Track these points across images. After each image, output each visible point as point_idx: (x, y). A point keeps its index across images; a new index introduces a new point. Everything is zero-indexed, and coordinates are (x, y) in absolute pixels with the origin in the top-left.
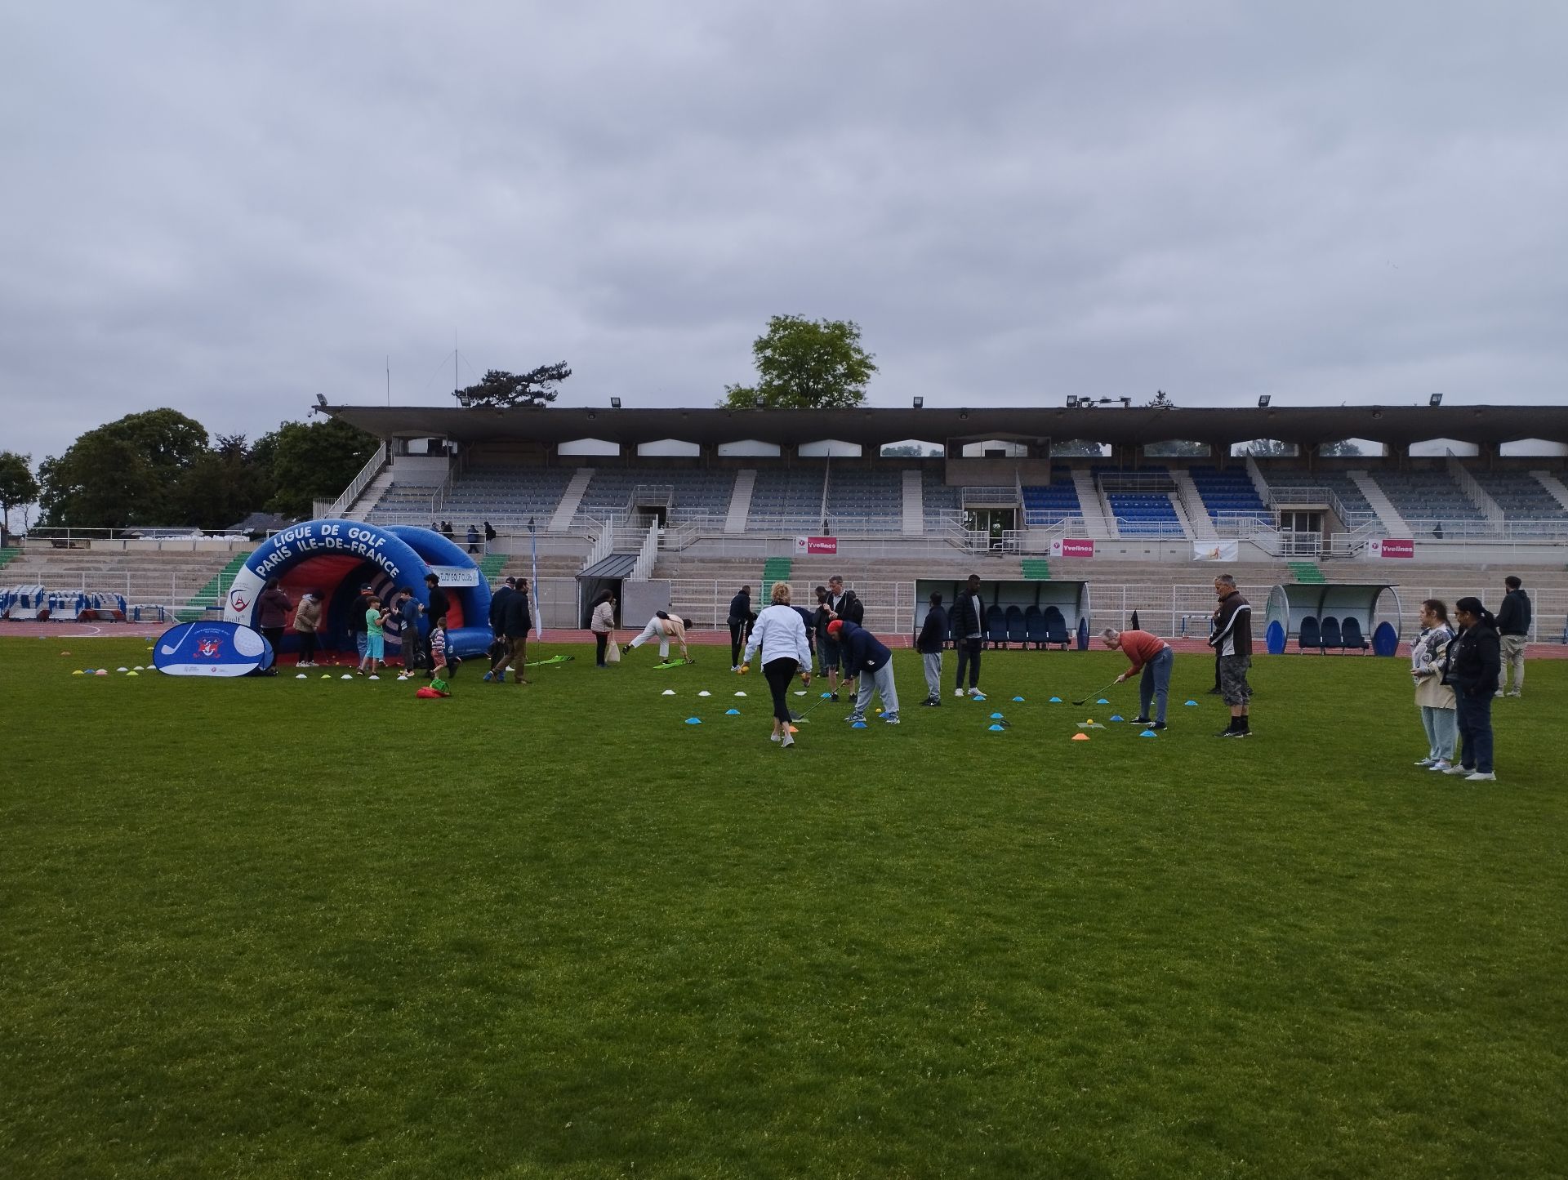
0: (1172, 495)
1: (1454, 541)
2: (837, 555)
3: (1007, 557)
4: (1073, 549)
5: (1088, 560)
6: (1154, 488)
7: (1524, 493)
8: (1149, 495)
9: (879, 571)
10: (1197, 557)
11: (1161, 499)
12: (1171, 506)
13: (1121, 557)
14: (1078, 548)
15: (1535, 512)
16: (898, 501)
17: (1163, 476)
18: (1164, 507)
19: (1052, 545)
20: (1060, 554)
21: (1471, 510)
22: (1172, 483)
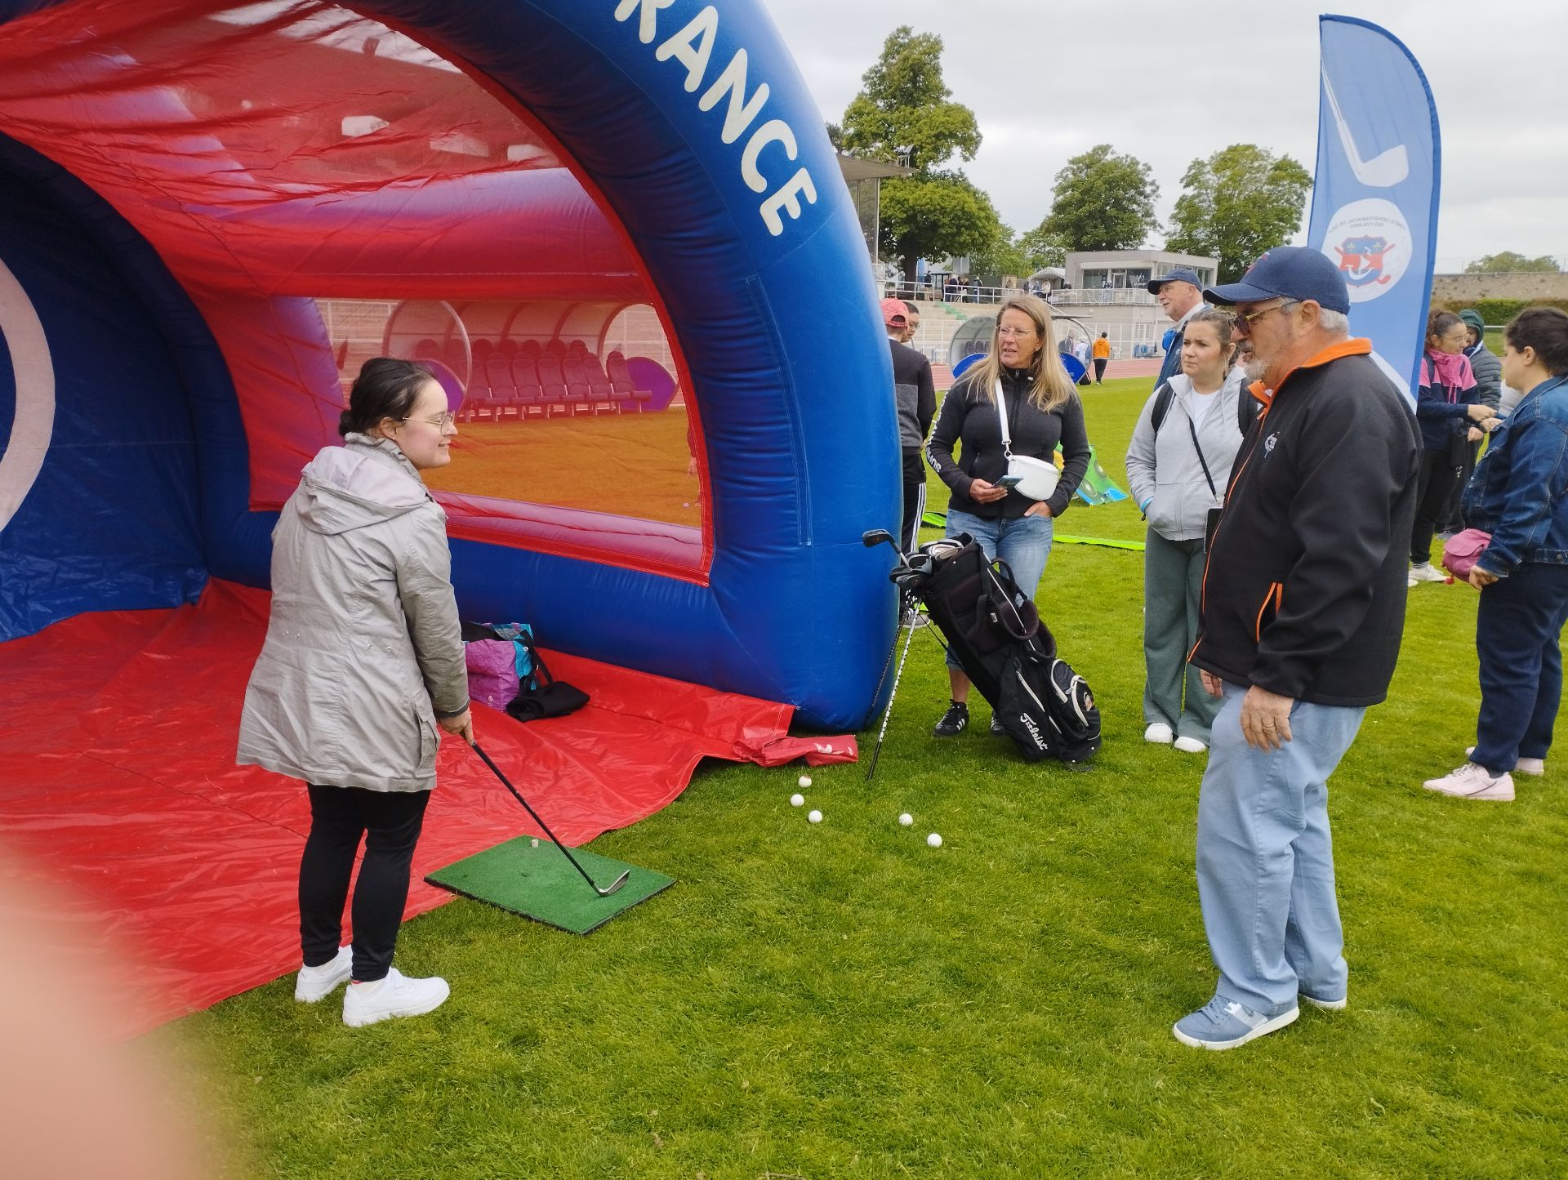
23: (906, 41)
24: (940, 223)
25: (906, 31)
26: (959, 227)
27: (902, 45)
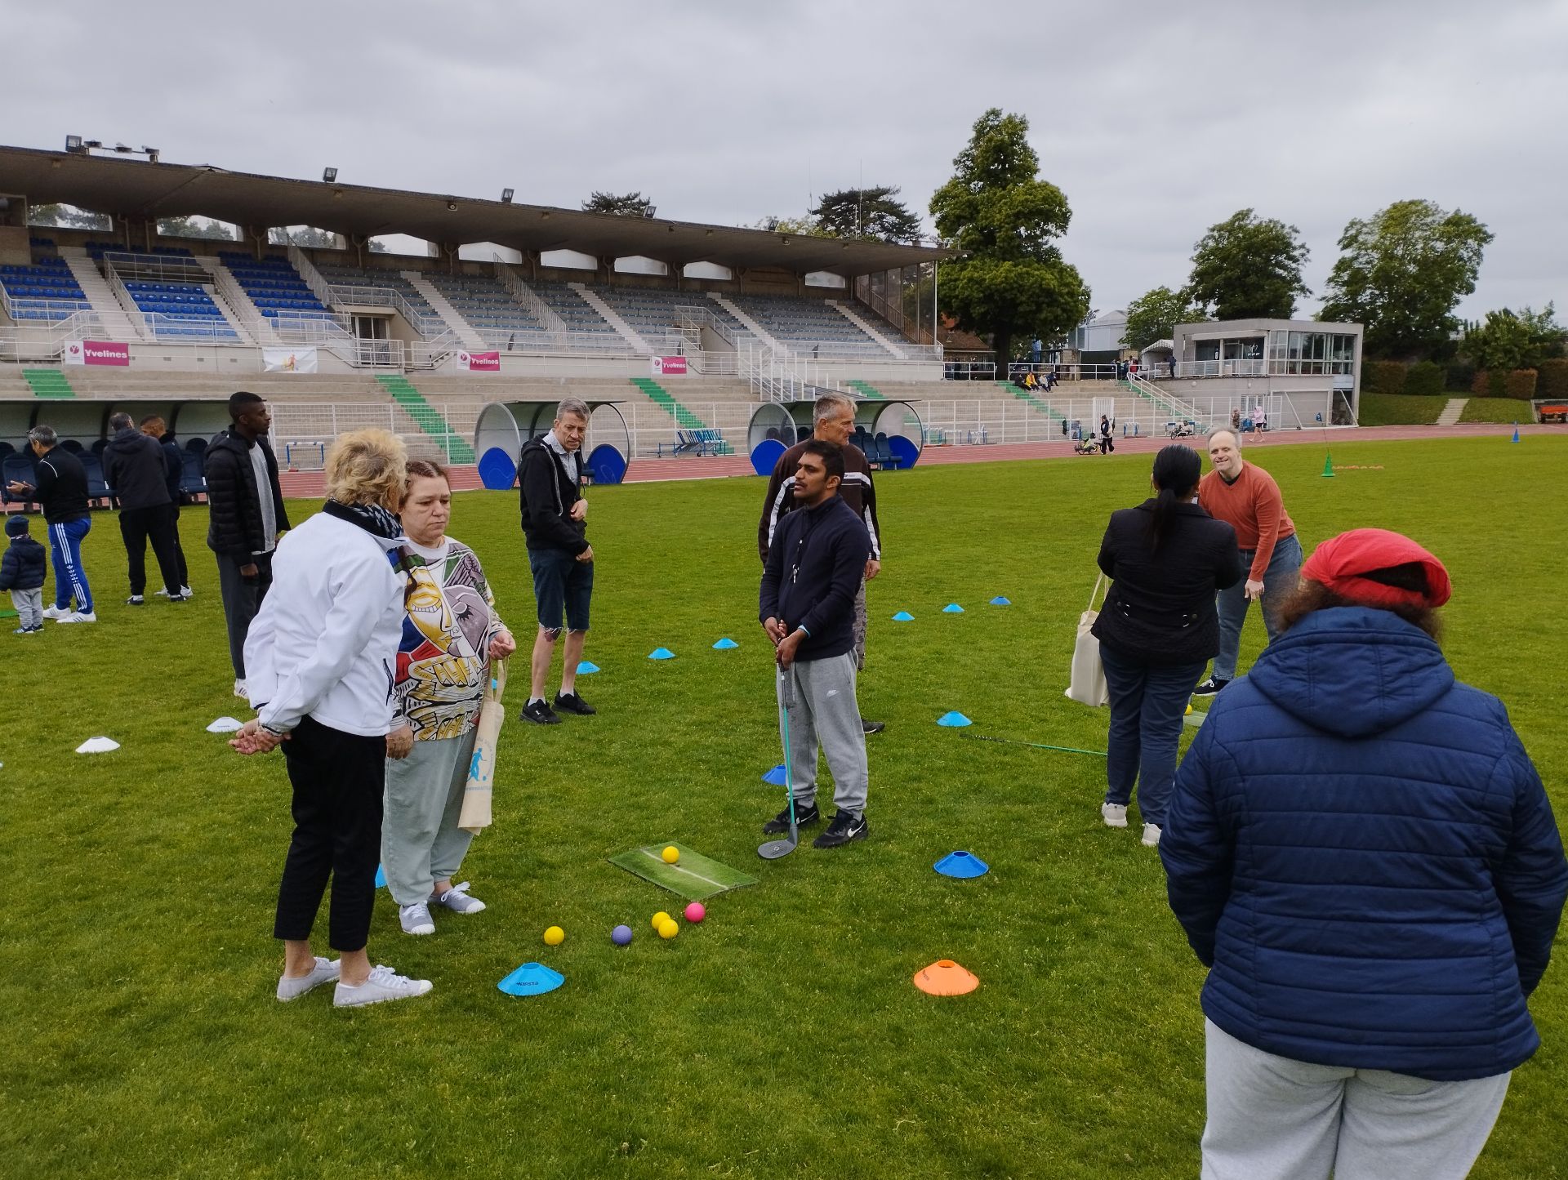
0: (207, 288)
1: (526, 352)
4: (100, 354)
5: (123, 369)
6: (182, 277)
7: (570, 305)
8: (178, 285)
10: (269, 368)
11: (195, 291)
12: (213, 303)
13: (166, 367)
14: (106, 354)
15: (584, 325)
17: (188, 262)
18: (202, 302)
19: (67, 350)
20: (82, 362)
21: (531, 322)
22: (201, 271)
23: (996, 123)
24: (1017, 302)
25: (995, 113)
26: (1038, 304)
27: (991, 128)
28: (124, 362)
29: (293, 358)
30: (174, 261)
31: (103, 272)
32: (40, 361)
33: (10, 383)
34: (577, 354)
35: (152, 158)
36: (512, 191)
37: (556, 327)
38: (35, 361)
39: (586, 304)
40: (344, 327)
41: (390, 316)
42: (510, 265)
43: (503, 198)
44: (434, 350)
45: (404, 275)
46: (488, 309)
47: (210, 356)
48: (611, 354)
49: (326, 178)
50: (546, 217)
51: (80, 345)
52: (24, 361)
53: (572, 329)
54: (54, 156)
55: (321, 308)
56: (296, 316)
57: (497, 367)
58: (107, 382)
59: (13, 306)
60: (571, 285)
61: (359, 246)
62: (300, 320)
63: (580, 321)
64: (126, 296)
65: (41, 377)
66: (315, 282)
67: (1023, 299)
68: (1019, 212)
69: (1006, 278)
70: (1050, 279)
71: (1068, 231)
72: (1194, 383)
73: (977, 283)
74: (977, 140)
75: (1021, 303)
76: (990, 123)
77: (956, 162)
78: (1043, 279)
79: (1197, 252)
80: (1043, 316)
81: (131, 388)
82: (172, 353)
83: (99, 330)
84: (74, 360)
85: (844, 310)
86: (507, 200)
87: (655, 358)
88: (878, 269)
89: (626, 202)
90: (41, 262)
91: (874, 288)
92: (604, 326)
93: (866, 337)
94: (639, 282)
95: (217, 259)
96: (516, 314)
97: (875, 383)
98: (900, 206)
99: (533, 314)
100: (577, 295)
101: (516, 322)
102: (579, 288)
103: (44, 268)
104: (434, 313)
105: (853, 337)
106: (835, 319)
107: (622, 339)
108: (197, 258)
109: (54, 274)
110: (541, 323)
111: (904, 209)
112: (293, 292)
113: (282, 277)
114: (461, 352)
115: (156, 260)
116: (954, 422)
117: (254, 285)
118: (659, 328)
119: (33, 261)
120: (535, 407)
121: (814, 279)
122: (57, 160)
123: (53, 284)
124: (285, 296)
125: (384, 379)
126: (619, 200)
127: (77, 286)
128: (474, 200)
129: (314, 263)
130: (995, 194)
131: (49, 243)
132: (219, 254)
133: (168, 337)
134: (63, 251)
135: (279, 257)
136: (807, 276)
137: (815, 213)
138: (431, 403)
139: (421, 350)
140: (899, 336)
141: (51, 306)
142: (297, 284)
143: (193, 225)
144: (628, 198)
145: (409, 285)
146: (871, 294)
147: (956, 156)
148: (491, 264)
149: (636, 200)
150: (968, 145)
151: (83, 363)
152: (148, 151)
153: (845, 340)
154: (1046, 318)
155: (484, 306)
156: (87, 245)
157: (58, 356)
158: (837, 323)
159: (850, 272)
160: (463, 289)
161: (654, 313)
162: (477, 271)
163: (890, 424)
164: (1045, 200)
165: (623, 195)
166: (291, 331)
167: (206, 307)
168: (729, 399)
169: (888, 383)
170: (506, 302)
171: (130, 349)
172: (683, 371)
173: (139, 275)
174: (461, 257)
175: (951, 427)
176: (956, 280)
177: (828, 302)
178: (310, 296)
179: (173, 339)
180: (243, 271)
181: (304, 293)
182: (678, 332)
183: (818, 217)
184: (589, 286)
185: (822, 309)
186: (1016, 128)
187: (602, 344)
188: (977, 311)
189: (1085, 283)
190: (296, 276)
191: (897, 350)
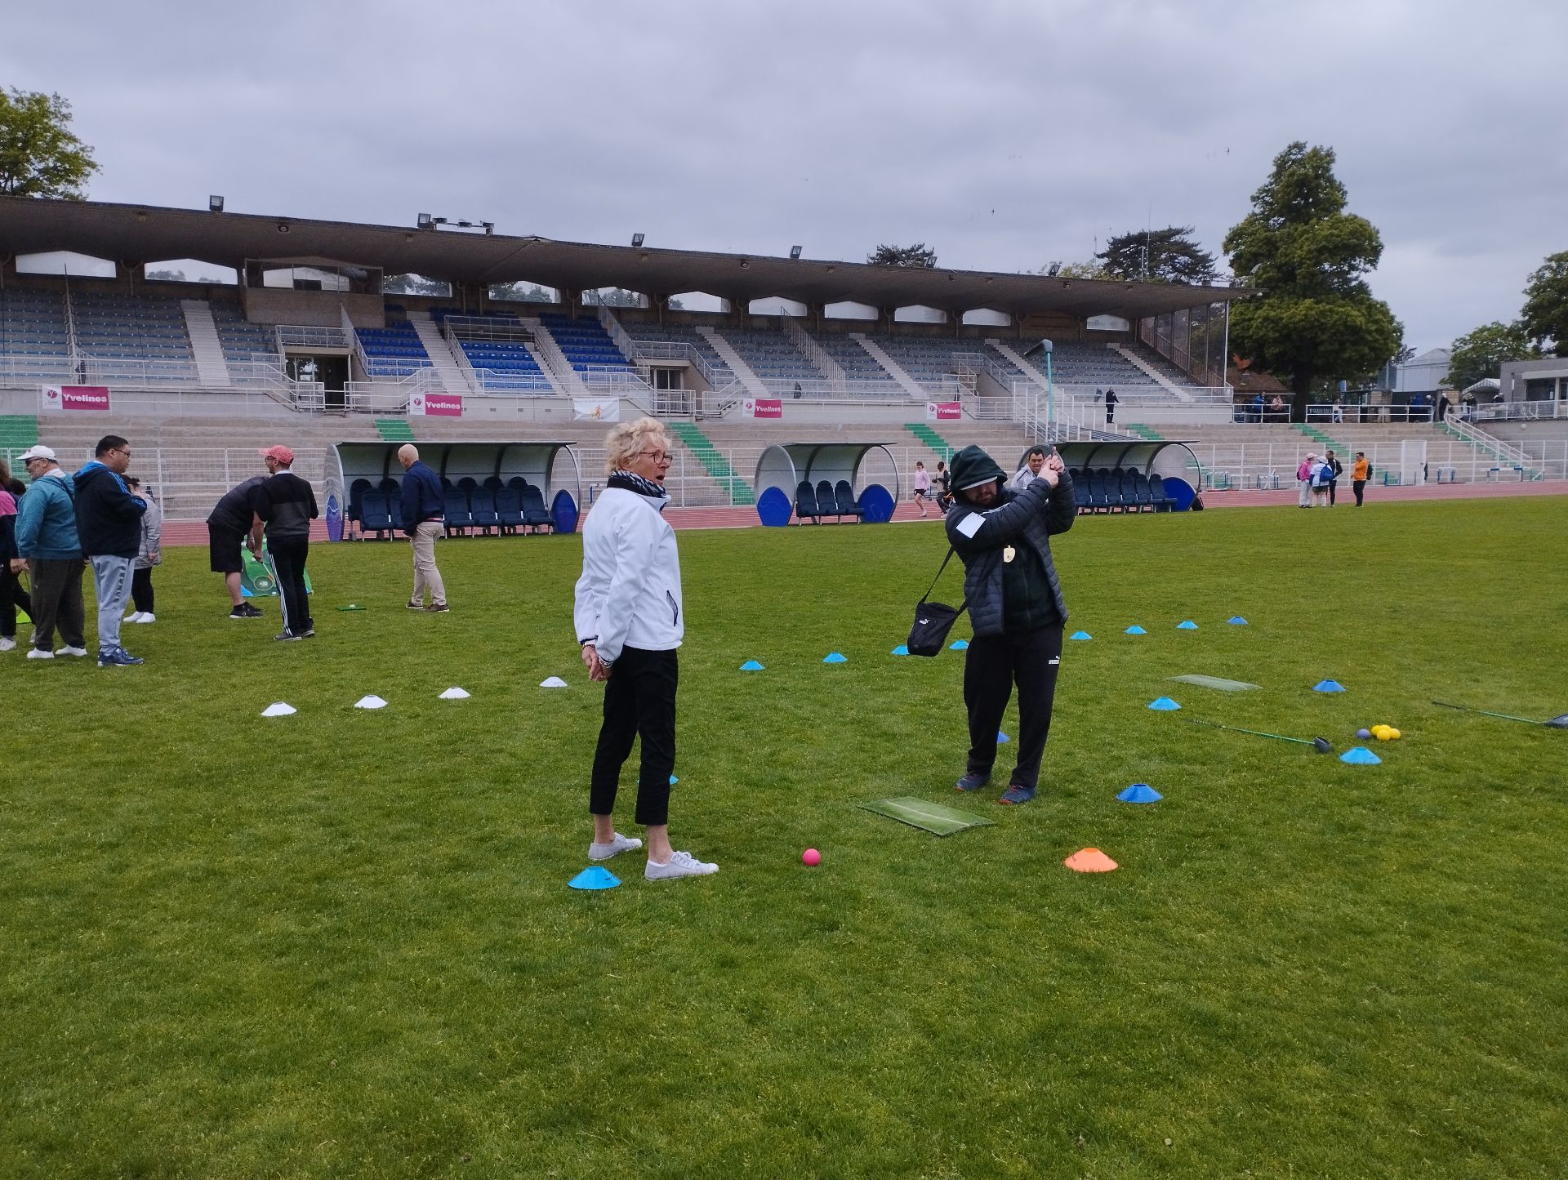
0: (528, 346)
2: (111, 412)
3: (353, 417)
4: (438, 406)
5: (456, 419)
6: (509, 337)
7: (851, 355)
8: (505, 344)
9: (179, 434)
10: (578, 417)
11: (519, 349)
12: (532, 359)
13: (492, 417)
14: (443, 405)
15: (863, 373)
16: (184, 341)
17: (513, 323)
18: (523, 358)
19: (412, 403)
20: (422, 413)
21: (812, 371)
22: (525, 331)
23: (1299, 156)
24: (1318, 341)
25: (1299, 146)
26: (1342, 344)
27: (1294, 162)
28: (458, 413)
29: (599, 408)
30: (502, 323)
31: (442, 333)
32: (389, 412)
33: (364, 431)
34: (854, 401)
35: (488, 231)
36: (800, 248)
37: (836, 376)
38: (386, 412)
39: (865, 353)
40: (644, 379)
41: (685, 369)
42: (795, 318)
43: (792, 255)
44: (723, 400)
45: (699, 330)
46: (773, 360)
47: (528, 406)
48: (887, 401)
49: (634, 243)
50: (831, 271)
51: (423, 398)
52: (377, 412)
53: (852, 377)
54: (408, 232)
55: (624, 362)
56: (603, 370)
57: (778, 415)
58: (443, 430)
59: (369, 363)
60: (852, 335)
61: (660, 305)
62: (606, 374)
63: (859, 369)
64: (461, 354)
65: (391, 426)
66: (622, 340)
67: (1324, 337)
68: (1324, 247)
69: (1306, 315)
70: (1357, 316)
71: (1379, 266)
72: (1524, 425)
73: (1273, 322)
74: (1277, 175)
75: (1322, 342)
76: (1293, 157)
77: (1253, 199)
78: (1348, 316)
79: (1532, 284)
80: (1346, 355)
81: (463, 435)
82: (499, 405)
83: (440, 385)
84: (417, 411)
85: (1127, 353)
86: (795, 257)
87: (929, 404)
88: (1165, 311)
89: (910, 253)
90: (393, 326)
91: (1160, 330)
92: (882, 374)
93: (1149, 380)
94: (918, 331)
95: (538, 320)
96: (799, 364)
97: (1157, 426)
98: (1193, 245)
99: (815, 364)
100: (857, 344)
101: (799, 372)
102: (859, 338)
103: (395, 331)
104: (724, 365)
105: (1135, 380)
106: (1117, 363)
107: (899, 386)
108: (522, 320)
109: (403, 335)
110: (822, 372)
111: (1198, 248)
112: (600, 348)
113: (592, 335)
114: (746, 401)
115: (487, 322)
116: (1242, 467)
117: (568, 342)
118: (935, 375)
119: (387, 325)
120: (811, 450)
121: (1096, 323)
122: (410, 235)
123: (402, 345)
124: (593, 352)
125: (678, 427)
126: (903, 252)
127: (421, 346)
128: (765, 258)
129: (620, 321)
130: (1296, 230)
131: (400, 309)
132: (540, 315)
133: (495, 390)
134: (411, 316)
135: (591, 316)
136: (1089, 320)
137: (1099, 256)
138: (718, 448)
139: (712, 399)
140: (1185, 378)
141: (400, 364)
142: (605, 340)
143: (519, 290)
144: (912, 250)
145: (703, 339)
146: (1156, 336)
147: (1254, 193)
148: (778, 317)
149: (921, 251)
150: (1267, 181)
151: (424, 413)
152: (485, 225)
153: (1127, 383)
154: (1350, 357)
155: (770, 357)
156: (431, 310)
157: (404, 407)
158: (1119, 366)
159: (1134, 314)
160: (751, 342)
161: (932, 360)
162: (765, 325)
163: (1167, 466)
164: (1353, 234)
165: (907, 247)
166: (597, 383)
167: (527, 363)
168: (1003, 443)
169: (1171, 426)
170: (790, 353)
171: (463, 402)
172: (956, 416)
173: (473, 335)
174: (751, 312)
175: (1238, 471)
176: (1250, 320)
177: (1109, 345)
178: (616, 351)
179: (499, 393)
180: (560, 330)
181: (611, 349)
182: (956, 378)
183: (1106, 260)
184: (869, 336)
185: (1105, 352)
186: (1321, 161)
187: (879, 392)
188: (1271, 352)
189: (1398, 319)
190: (604, 334)
191: (1183, 393)
